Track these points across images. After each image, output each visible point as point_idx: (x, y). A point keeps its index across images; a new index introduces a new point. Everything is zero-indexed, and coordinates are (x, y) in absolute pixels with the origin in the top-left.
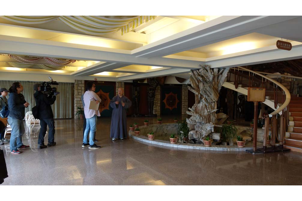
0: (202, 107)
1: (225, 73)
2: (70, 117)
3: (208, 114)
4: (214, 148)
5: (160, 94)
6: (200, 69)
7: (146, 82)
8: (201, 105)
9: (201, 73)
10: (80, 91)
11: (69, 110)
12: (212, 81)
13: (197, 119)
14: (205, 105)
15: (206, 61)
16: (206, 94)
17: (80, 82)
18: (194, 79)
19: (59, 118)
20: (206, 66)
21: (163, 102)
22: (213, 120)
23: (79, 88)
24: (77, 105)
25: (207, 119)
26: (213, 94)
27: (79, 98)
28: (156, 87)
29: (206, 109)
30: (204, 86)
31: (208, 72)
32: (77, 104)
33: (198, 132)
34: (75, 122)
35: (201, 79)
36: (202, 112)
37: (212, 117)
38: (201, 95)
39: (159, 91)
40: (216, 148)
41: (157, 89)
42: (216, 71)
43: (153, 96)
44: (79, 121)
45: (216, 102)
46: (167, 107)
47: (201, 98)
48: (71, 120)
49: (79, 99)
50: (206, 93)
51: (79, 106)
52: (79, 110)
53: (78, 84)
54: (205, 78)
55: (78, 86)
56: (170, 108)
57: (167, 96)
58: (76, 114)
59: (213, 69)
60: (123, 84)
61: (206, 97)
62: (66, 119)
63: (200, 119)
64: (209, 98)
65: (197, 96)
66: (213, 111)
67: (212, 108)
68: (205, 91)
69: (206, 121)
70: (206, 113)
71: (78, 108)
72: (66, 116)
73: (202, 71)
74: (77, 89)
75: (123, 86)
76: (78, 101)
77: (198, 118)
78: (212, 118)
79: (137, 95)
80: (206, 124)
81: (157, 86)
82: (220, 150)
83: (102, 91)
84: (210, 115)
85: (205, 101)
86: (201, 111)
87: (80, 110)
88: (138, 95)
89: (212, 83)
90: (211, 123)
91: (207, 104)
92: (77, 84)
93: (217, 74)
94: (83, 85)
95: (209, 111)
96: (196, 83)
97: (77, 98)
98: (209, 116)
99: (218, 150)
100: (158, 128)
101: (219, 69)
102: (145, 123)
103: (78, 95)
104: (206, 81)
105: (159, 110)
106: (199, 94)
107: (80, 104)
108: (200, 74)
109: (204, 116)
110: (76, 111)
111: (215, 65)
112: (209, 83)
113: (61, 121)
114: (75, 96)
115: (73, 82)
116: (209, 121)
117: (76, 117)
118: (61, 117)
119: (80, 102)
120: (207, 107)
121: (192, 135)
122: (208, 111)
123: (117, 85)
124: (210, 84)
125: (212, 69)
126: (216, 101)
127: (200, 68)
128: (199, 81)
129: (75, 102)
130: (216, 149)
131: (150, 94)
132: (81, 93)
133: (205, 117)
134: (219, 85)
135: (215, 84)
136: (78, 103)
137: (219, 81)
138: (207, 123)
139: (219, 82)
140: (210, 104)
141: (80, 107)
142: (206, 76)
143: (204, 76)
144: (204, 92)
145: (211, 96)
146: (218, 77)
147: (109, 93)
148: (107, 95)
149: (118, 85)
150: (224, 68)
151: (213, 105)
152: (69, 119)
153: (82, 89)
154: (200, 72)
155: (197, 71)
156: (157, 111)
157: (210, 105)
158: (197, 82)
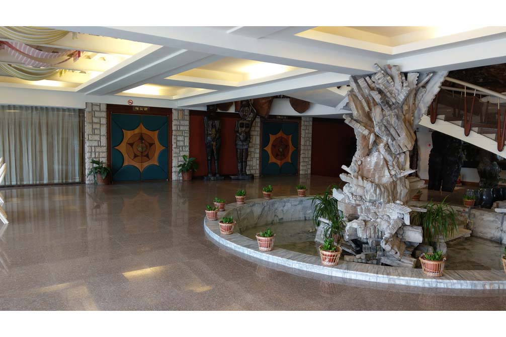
0: (377, 164)
1: (435, 84)
2: (77, 180)
3: (391, 180)
4: (448, 281)
5: (259, 134)
6: (375, 74)
7: (232, 110)
8: (373, 159)
9: (379, 84)
10: (97, 126)
11: (73, 165)
12: (403, 104)
13: (369, 193)
14: (385, 160)
15: (394, 53)
16: (389, 134)
17: (97, 108)
18: (360, 97)
19: (52, 182)
20: (390, 67)
21: (266, 151)
22: (401, 194)
23: (95, 120)
24: (91, 155)
25: (389, 193)
26: (404, 134)
27: (95, 140)
28: (252, 122)
29: (386, 168)
30: (384, 116)
31: (393, 81)
32: (91, 152)
33: (369, 225)
34: (88, 190)
35: (377, 97)
36: (377, 176)
37: (400, 188)
38: (377, 136)
39: (258, 129)
40: (455, 281)
41: (254, 124)
42: (412, 78)
43: (248, 138)
44: (95, 188)
45: (408, 153)
46: (272, 159)
47: (375, 143)
48: (78, 188)
49: (95, 144)
50: (388, 132)
51: (95, 158)
52: (95, 165)
53: (92, 112)
54: (385, 95)
55: (93, 116)
56: (279, 162)
57: (272, 138)
58: (89, 175)
59: (406, 74)
60: (187, 113)
61: (387, 141)
62: (68, 184)
63: (376, 194)
64: (394, 142)
65: (365, 138)
66: (402, 175)
67: (401, 168)
68: (385, 127)
69: (388, 197)
70: (386, 178)
71: (93, 162)
72: (67, 178)
73: (380, 80)
74: (91, 121)
75: (187, 118)
76: (93, 148)
77: (372, 191)
78: (399, 191)
79: (216, 135)
80: (387, 203)
81: (254, 118)
82: (463, 288)
83: (143, 126)
84: (396, 184)
85: (386, 150)
86: (374, 175)
87: (98, 166)
88: (218, 135)
89: (402, 107)
90: (398, 202)
91: (389, 158)
92: (89, 112)
93: (415, 86)
94: (104, 114)
95: (393, 173)
96: (363, 108)
97: (91, 140)
98: (394, 184)
99: (458, 286)
100: (266, 208)
101: (420, 74)
102: (237, 197)
103: (94, 134)
104: (388, 103)
105: (258, 167)
106: (370, 133)
107: (97, 154)
108: (373, 85)
109: (383, 187)
110: (89, 169)
111: (411, 65)
112: (395, 109)
113: (57, 189)
114: (86, 136)
115: (83, 106)
116: (393, 197)
117: (89, 180)
118: (56, 181)
119: (97, 150)
120: (390, 163)
121: (356, 230)
122: (391, 174)
123: (175, 115)
124: (398, 111)
125: (403, 75)
126: (409, 151)
127: (375, 71)
128: (371, 103)
129: (87, 149)
130: (454, 284)
131: (240, 134)
132: (99, 130)
133: (386, 188)
134: (416, 112)
135: (408, 110)
136: (93, 151)
137: (417, 103)
138: (389, 202)
139: (416, 106)
140: (395, 157)
141: (97, 160)
142: (389, 91)
143: (385, 91)
144: (383, 128)
145: (399, 138)
146: (416, 94)
147: (158, 131)
148: (155, 135)
149: (177, 115)
150: (433, 72)
151: (403, 160)
152: (74, 184)
153: (102, 123)
154: (374, 82)
155: (367, 78)
156: (254, 168)
157: (396, 160)
158: (365, 104)
